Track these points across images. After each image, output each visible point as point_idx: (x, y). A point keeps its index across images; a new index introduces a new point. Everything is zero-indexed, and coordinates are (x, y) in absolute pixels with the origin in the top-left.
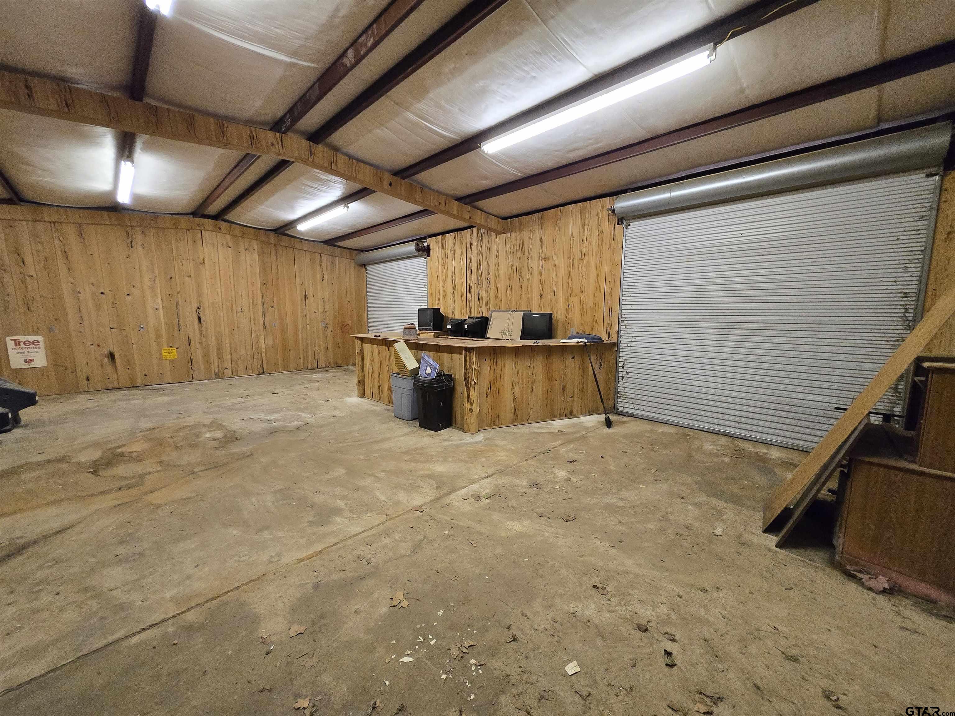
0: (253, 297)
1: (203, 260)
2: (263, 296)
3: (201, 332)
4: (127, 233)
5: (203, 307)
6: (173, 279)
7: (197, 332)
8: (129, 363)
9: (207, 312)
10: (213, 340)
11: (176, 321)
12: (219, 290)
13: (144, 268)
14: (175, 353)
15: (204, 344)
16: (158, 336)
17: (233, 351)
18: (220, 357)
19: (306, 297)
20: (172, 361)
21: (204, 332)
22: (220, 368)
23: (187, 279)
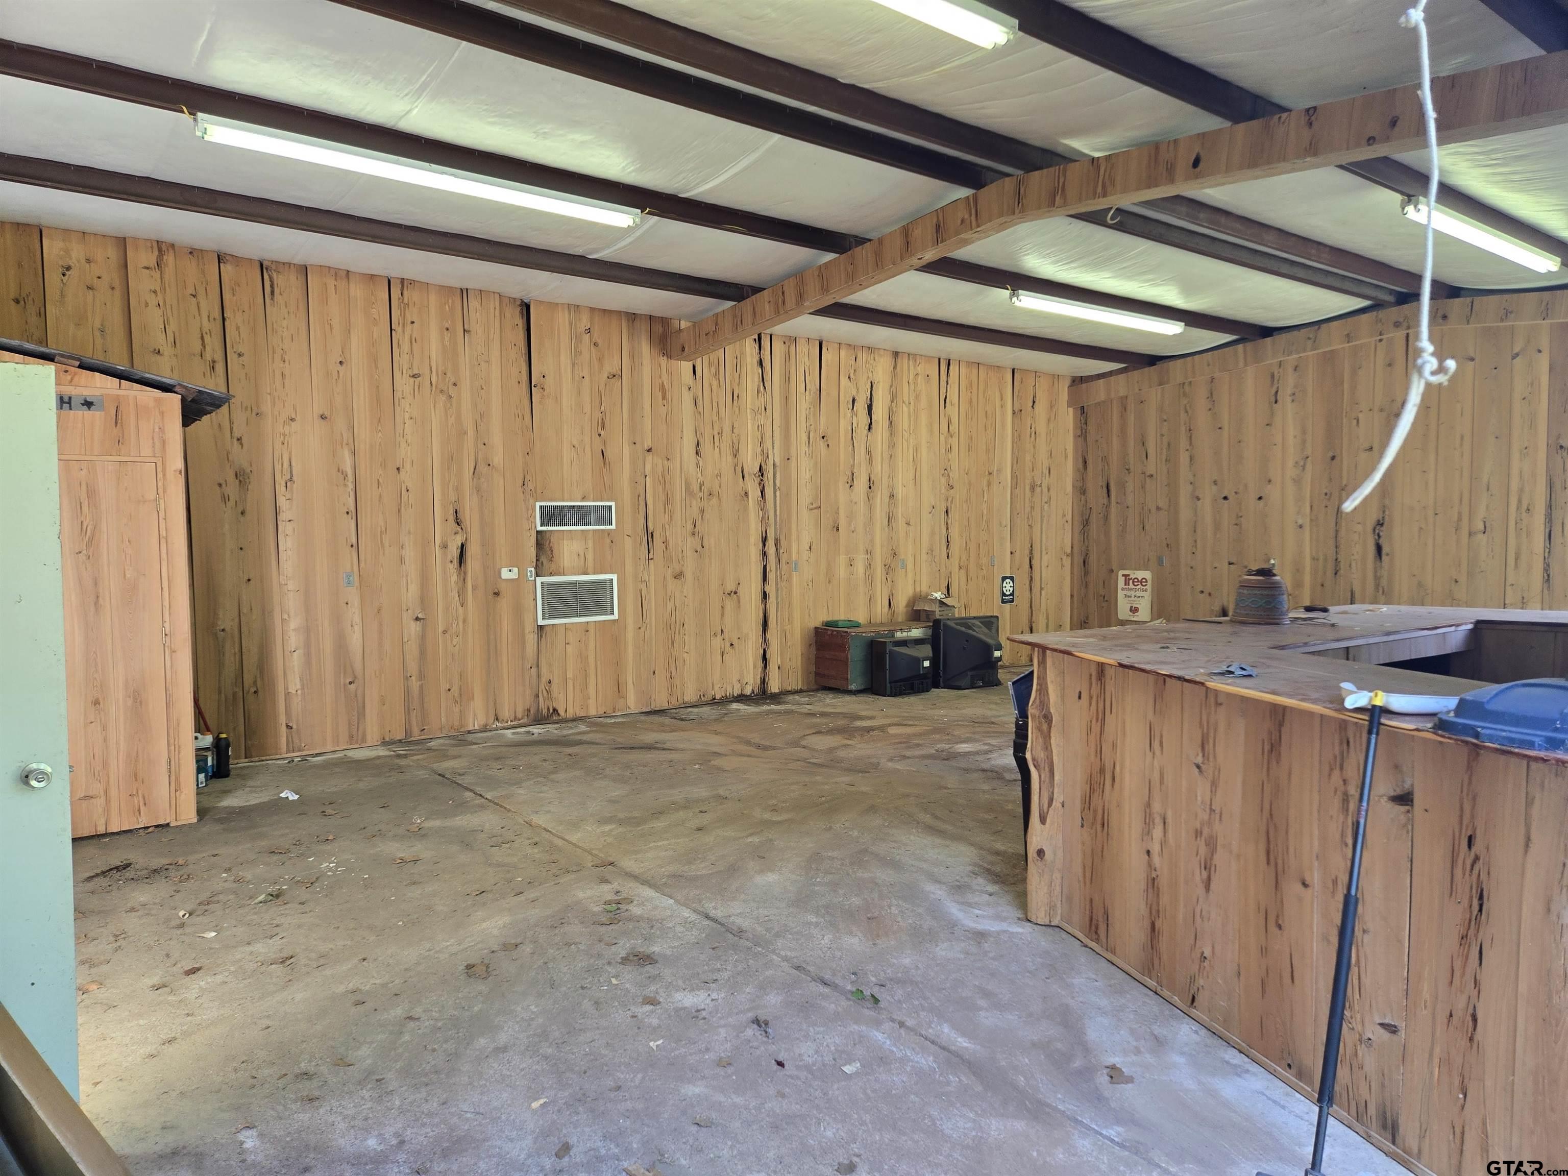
3: (1377, 578)
4: (1272, 377)
5: (1390, 522)
6: (1337, 460)
7: (1371, 582)
9: (1398, 531)
11: (1331, 552)
13: (1291, 441)
21: (1384, 578)
23: (1364, 455)
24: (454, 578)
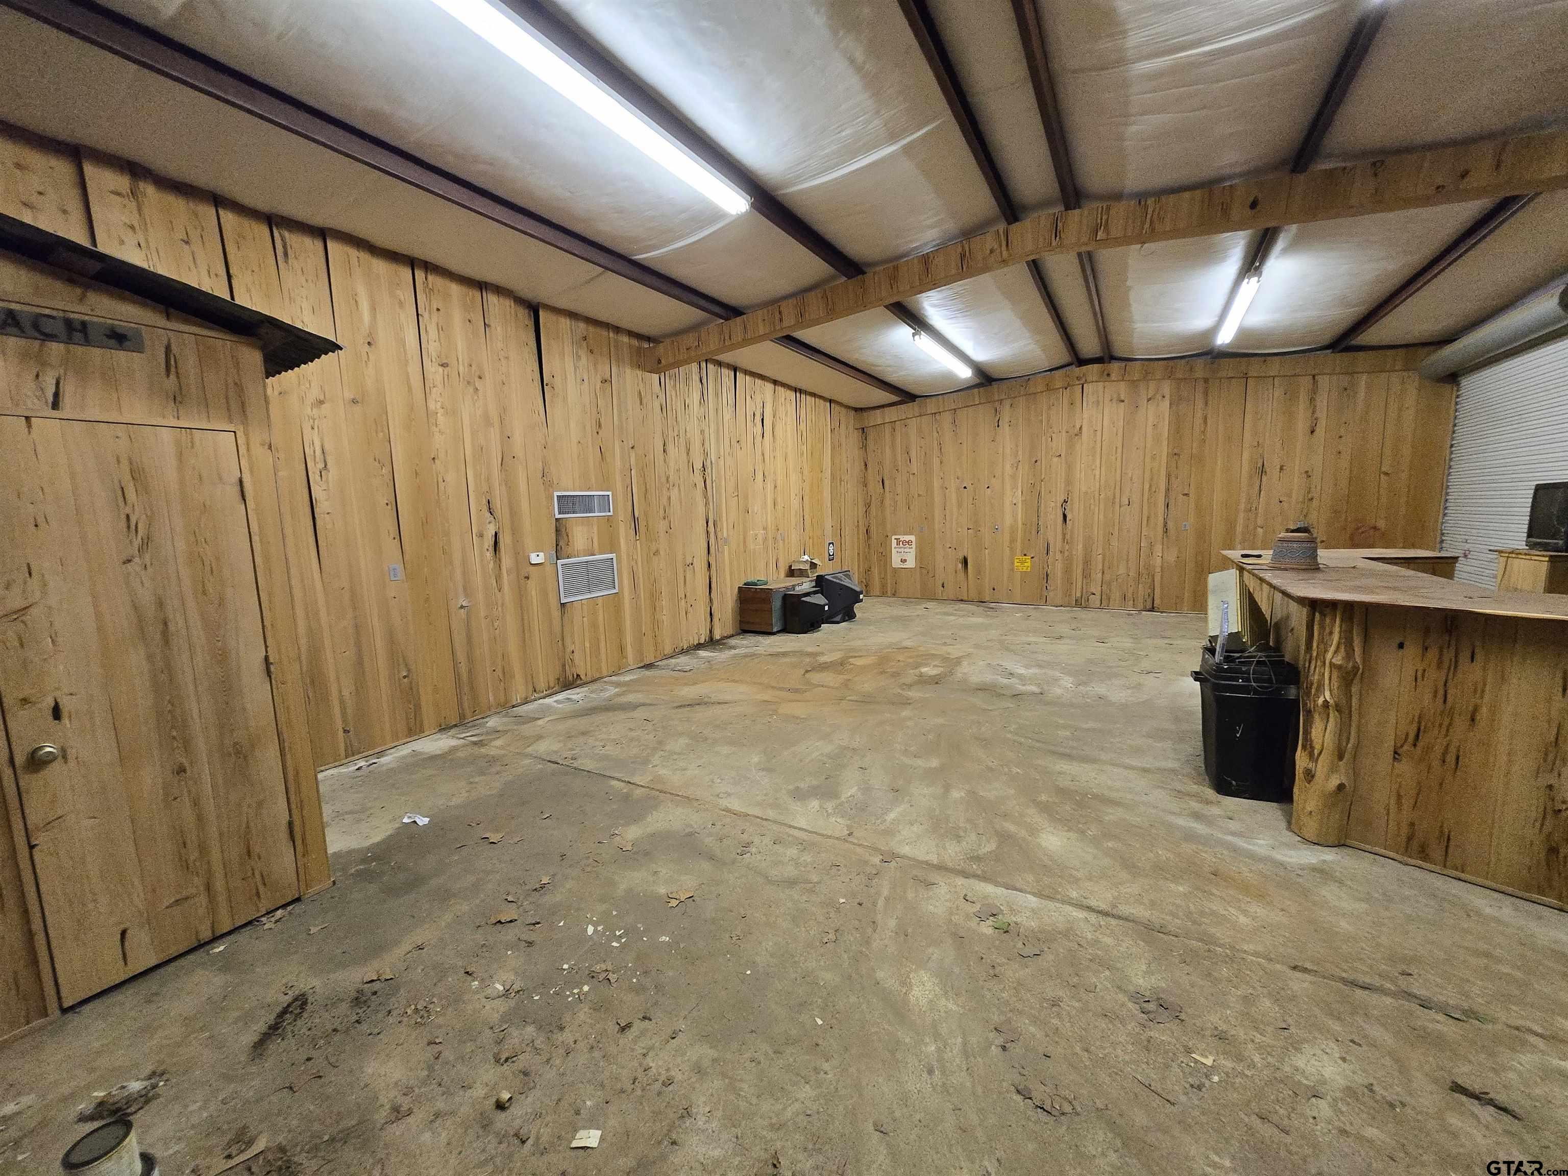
0: (1152, 479)
1: (1081, 428)
2: (1169, 476)
3: (1064, 535)
4: (996, 410)
5: (1072, 500)
6: (1039, 462)
7: (1060, 537)
8: (979, 572)
9: (1076, 506)
10: (1079, 549)
11: (1035, 519)
12: (1097, 473)
13: (1008, 451)
14: (1029, 564)
15: (1066, 554)
16: (1013, 541)
17: (1106, 568)
18: (1086, 575)
19: (1262, 471)
20: (1024, 574)
21: (1068, 537)
22: (1084, 591)
23: (1055, 460)
24: (491, 565)
